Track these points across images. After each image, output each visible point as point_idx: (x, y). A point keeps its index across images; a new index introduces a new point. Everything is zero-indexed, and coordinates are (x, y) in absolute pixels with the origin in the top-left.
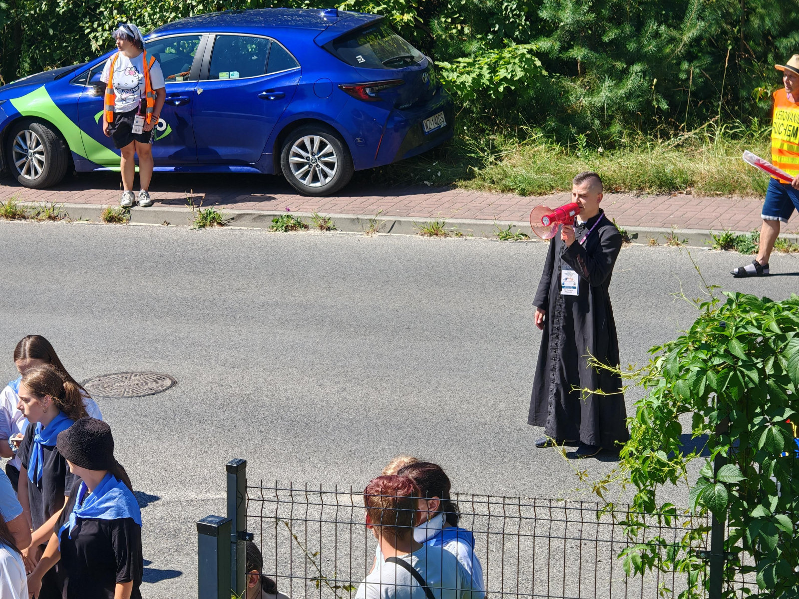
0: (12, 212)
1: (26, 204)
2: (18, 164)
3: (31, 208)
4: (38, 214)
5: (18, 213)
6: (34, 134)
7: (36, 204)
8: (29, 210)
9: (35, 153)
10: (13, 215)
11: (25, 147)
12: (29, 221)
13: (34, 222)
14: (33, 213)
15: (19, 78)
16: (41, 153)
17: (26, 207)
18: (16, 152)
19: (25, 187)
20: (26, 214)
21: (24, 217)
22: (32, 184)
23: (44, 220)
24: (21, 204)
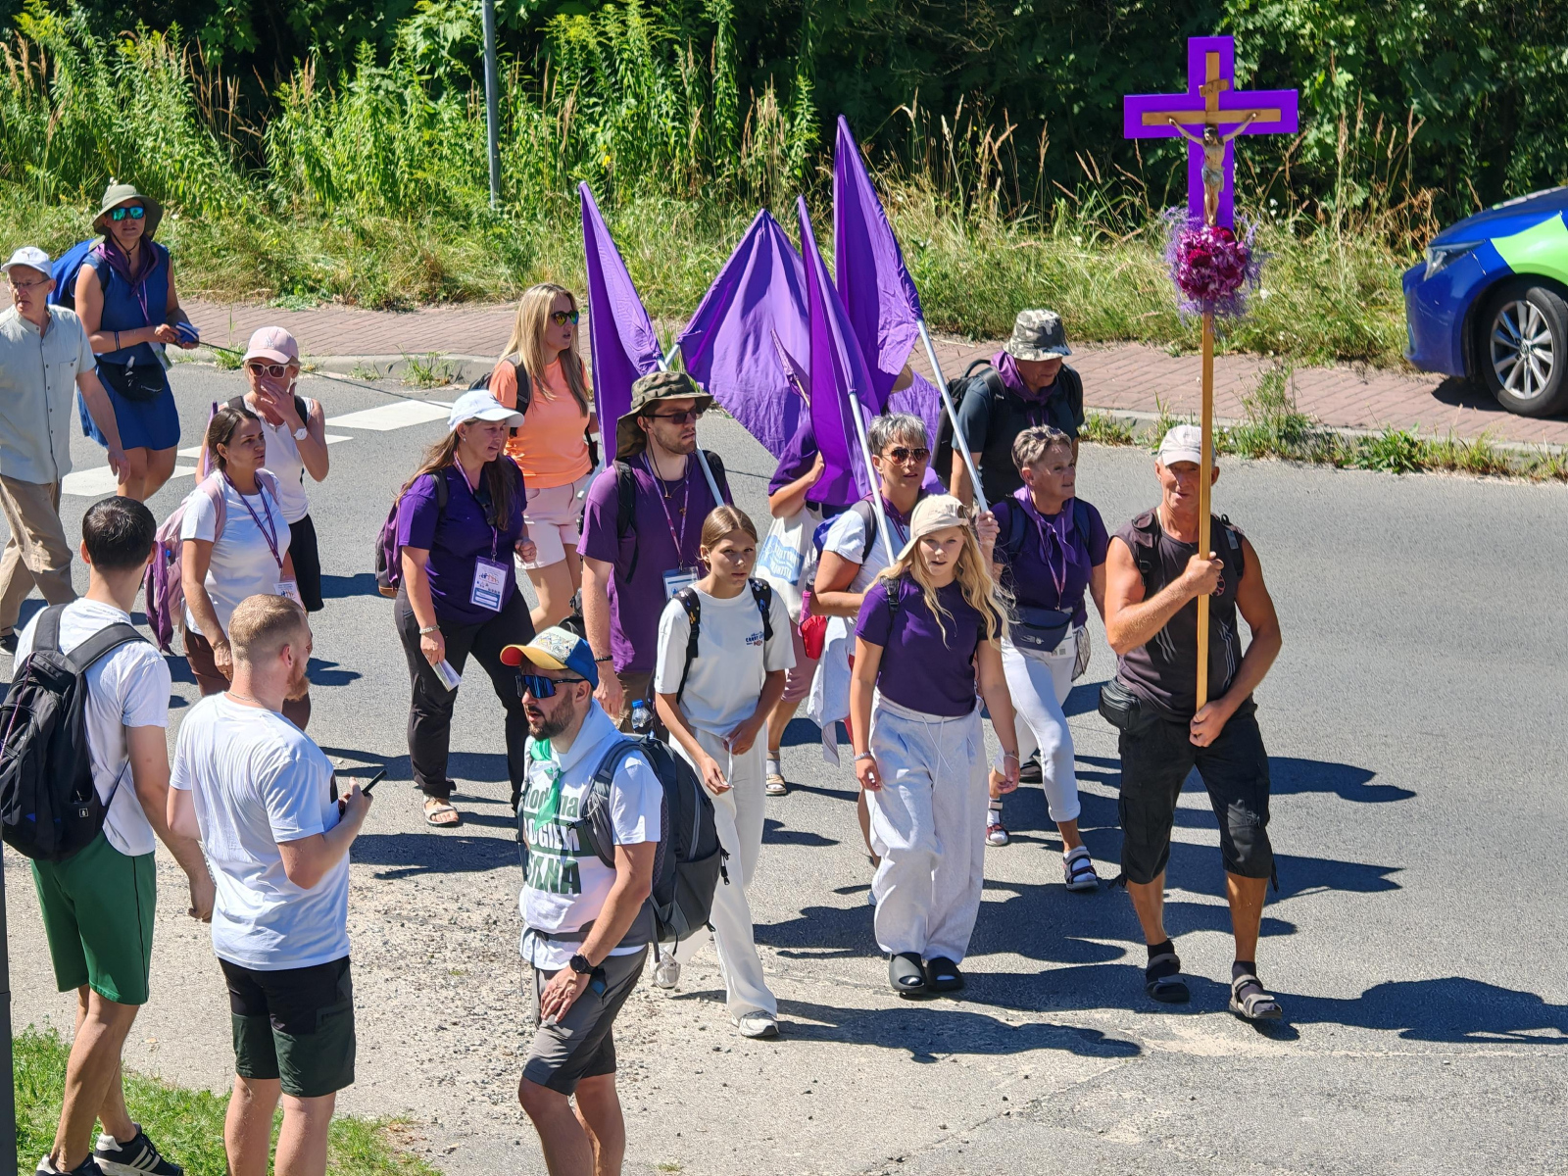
0: (1483, 461)
1: (1510, 446)
2: (1499, 367)
3: (1522, 455)
4: (1535, 466)
5: (1496, 462)
6: (1534, 310)
7: (1530, 448)
8: (1517, 458)
9: (1534, 346)
10: (1484, 467)
11: (1514, 334)
12: (1515, 481)
13: (1525, 483)
14: (1523, 465)
15: (1510, 198)
16: (1546, 347)
17: (1511, 453)
18: (1497, 344)
19: (1511, 412)
20: (1511, 467)
21: (1506, 473)
22: (1524, 407)
23: (1544, 479)
24: (1501, 446)
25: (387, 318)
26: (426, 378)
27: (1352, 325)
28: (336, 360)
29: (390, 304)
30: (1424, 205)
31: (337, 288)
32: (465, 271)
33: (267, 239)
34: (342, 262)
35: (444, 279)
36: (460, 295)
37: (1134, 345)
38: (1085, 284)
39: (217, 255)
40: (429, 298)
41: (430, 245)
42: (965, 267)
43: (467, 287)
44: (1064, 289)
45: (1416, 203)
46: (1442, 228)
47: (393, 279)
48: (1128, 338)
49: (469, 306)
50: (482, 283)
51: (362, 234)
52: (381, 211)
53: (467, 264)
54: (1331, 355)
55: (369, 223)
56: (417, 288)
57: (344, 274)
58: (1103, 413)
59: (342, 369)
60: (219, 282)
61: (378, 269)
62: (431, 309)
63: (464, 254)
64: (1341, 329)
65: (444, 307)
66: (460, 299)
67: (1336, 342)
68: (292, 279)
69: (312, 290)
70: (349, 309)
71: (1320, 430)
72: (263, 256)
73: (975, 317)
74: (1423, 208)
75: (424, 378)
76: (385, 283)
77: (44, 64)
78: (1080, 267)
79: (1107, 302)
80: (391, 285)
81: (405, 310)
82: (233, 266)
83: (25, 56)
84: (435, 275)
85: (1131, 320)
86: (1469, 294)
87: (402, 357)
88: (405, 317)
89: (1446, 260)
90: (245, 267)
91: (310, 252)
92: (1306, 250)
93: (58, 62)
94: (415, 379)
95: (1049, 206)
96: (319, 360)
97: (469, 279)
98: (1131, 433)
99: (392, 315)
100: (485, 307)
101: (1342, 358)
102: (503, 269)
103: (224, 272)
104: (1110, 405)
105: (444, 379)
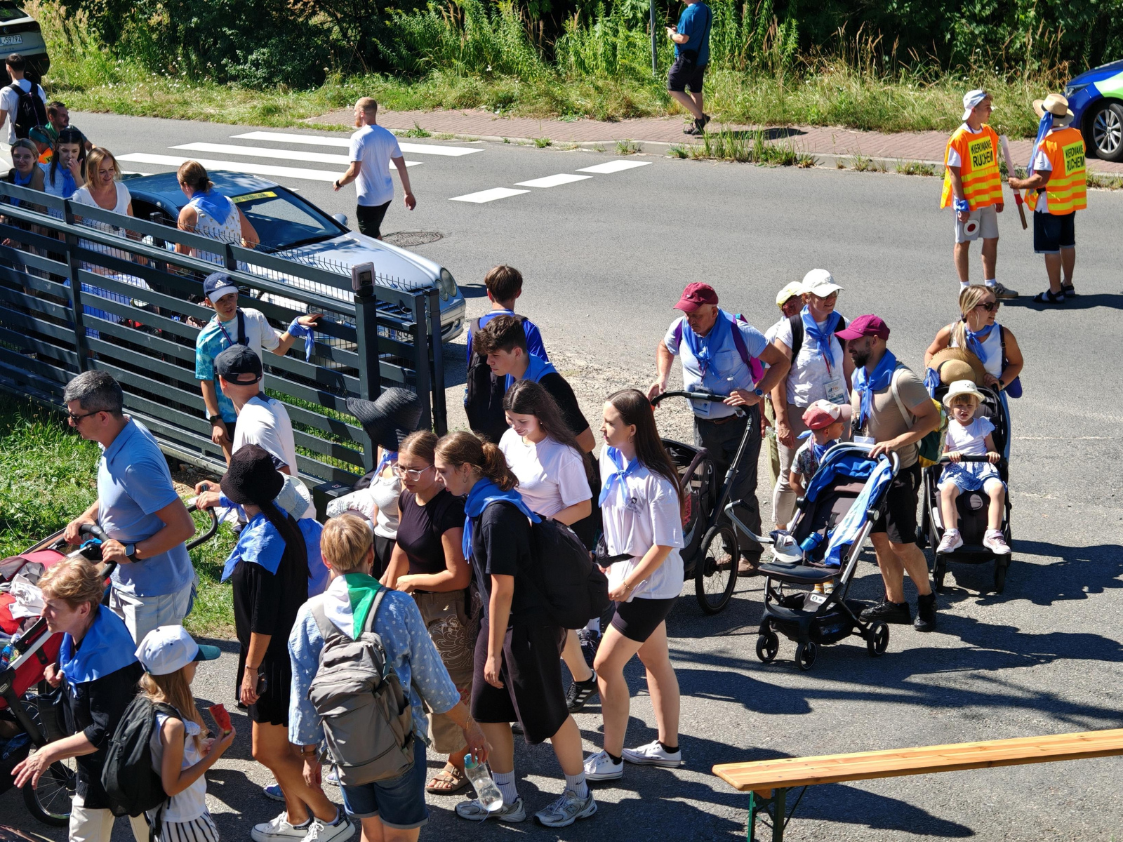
1: (1101, 174)
2: (1097, 139)
3: (1106, 178)
4: (1112, 183)
5: (1095, 181)
6: (1113, 113)
7: (1111, 175)
8: (1104, 179)
9: (1112, 130)
11: (1104, 124)
12: (1103, 190)
13: (1108, 190)
14: (1107, 182)
15: (1102, 64)
16: (1118, 130)
17: (1102, 177)
18: (1096, 129)
19: (1102, 159)
20: (1101, 183)
21: (1099, 186)
22: (1108, 157)
24: (1097, 174)
25: (608, 125)
26: (625, 151)
27: (1032, 122)
28: (586, 143)
29: (610, 119)
30: (1064, 68)
31: (586, 112)
32: (642, 104)
33: (556, 91)
34: (589, 100)
35: (632, 107)
36: (640, 114)
37: (934, 132)
38: (913, 105)
39: (535, 98)
40: (626, 116)
41: (627, 92)
42: (860, 99)
43: (643, 111)
44: (904, 108)
45: (1061, 67)
46: (1073, 77)
47: (611, 107)
48: (932, 129)
49: (644, 119)
50: (649, 109)
51: (597, 88)
52: (606, 78)
53: (643, 101)
54: (1022, 135)
55: (600, 83)
56: (622, 111)
57: (589, 106)
58: (920, 162)
59: (589, 147)
60: (535, 110)
61: (604, 104)
62: (627, 121)
63: (642, 97)
64: (1027, 124)
65: (633, 120)
66: (640, 116)
67: (1024, 129)
68: (567, 108)
69: (576, 113)
70: (592, 121)
71: (1017, 168)
72: (554, 98)
73: (864, 121)
74: (1065, 70)
75: (624, 151)
76: (607, 110)
77: (460, 16)
78: (911, 99)
79: (923, 113)
80: (610, 110)
81: (616, 121)
82: (542, 103)
83: (452, 12)
84: (629, 106)
85: (933, 121)
86: (1083, 107)
87: (614, 142)
88: (615, 124)
89: (1074, 92)
90: (547, 103)
91: (574, 96)
92: (1012, 90)
93: (467, 15)
94: (620, 151)
95: (898, 72)
96: (578, 143)
97: (642, 107)
98: (933, 171)
99: (610, 123)
100: (651, 120)
101: (1027, 137)
102: (659, 103)
103: (538, 106)
104: (923, 158)
105: (632, 151)
